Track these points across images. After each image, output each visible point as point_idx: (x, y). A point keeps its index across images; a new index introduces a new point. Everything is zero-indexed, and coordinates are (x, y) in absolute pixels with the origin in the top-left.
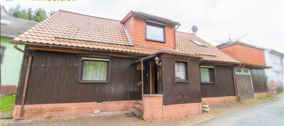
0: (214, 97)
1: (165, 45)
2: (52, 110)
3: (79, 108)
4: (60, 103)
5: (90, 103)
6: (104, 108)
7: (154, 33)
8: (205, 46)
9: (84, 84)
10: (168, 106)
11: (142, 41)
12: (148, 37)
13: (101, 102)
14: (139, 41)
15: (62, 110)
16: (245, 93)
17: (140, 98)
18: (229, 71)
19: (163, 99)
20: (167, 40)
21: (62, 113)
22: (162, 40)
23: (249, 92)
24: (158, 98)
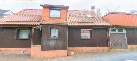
0: (90, 47)
1: (61, 19)
2: (5, 51)
3: (15, 50)
4: (8, 48)
5: (20, 48)
6: (26, 50)
7: (55, 14)
8: (92, 17)
9: (18, 40)
10: (44, 51)
11: (47, 19)
12: (51, 16)
13: (25, 48)
14: (46, 18)
15: (9, 51)
16: (119, 45)
17: (30, 47)
18: (104, 31)
19: (41, 47)
20: (62, 17)
21: (9, 52)
22: (59, 17)
23: (122, 44)
24: (39, 47)
